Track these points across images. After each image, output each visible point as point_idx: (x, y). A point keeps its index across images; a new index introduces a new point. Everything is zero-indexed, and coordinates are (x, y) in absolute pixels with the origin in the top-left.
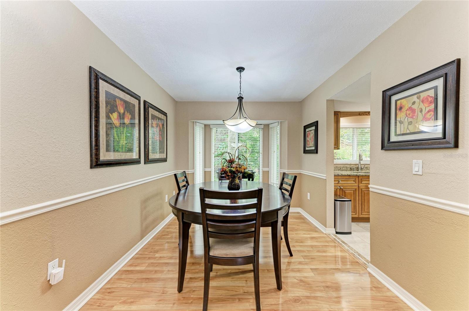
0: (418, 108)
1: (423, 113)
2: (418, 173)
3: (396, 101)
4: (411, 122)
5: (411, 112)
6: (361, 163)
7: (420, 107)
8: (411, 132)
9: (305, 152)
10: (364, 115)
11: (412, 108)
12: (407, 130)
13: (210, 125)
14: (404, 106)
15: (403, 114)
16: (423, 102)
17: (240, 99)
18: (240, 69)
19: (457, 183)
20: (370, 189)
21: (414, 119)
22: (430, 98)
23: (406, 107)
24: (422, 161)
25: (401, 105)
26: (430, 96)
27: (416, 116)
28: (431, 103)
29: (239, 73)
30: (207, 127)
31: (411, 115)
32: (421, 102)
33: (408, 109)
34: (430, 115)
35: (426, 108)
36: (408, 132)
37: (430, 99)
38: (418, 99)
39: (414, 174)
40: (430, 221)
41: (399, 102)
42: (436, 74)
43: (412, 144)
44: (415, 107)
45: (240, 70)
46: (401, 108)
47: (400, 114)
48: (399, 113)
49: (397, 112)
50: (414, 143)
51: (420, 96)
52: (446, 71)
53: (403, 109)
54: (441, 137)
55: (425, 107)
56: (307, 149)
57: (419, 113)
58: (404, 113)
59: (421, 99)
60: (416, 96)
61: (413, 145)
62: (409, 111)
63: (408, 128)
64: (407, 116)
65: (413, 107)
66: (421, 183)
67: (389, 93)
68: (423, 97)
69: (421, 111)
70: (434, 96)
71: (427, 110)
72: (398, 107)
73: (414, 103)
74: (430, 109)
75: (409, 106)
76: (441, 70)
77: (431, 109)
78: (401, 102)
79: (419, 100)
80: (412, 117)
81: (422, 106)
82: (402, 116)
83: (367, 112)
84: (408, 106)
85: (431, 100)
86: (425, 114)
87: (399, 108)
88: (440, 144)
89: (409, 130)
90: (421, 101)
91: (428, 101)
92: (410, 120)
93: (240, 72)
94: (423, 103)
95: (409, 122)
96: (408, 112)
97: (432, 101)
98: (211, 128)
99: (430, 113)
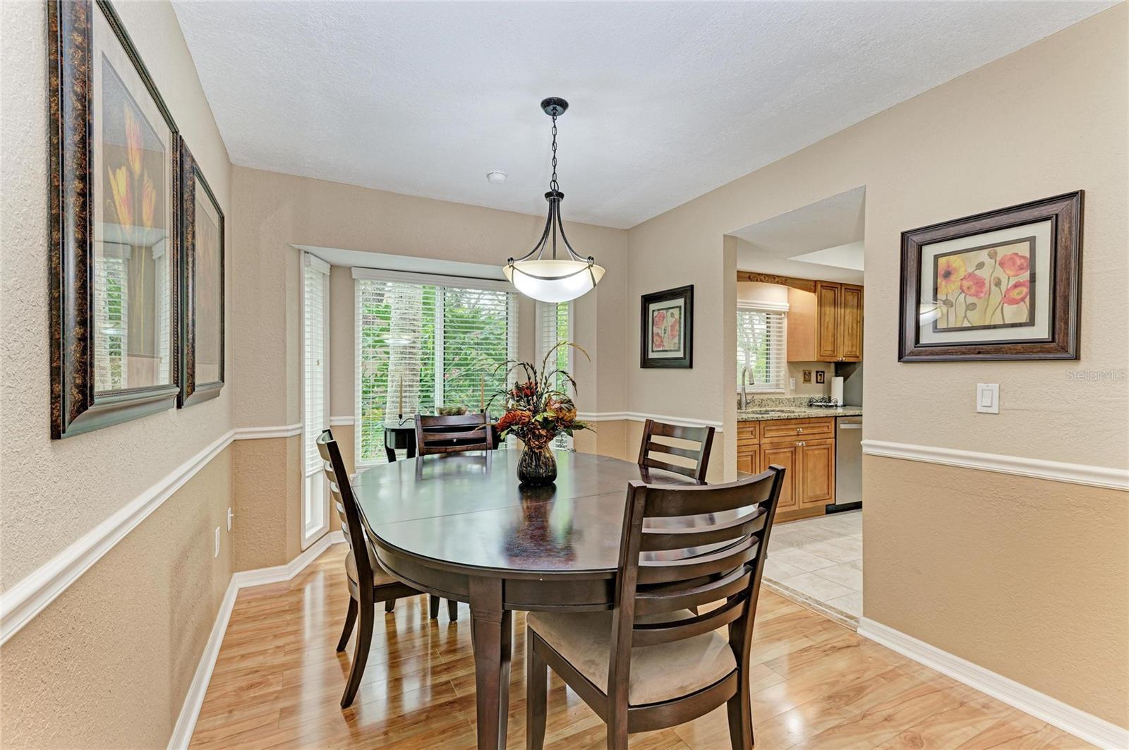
0: (991, 275)
1: (1002, 286)
2: (990, 410)
3: (936, 257)
4: (974, 305)
5: (974, 285)
6: (747, 391)
7: (995, 275)
8: (974, 325)
9: (646, 363)
10: (757, 280)
11: (975, 275)
12: (963, 321)
13: (353, 269)
14: (956, 270)
15: (953, 287)
16: (1002, 264)
17: (555, 197)
18: (555, 106)
19: (1077, 426)
20: (865, 450)
21: (981, 298)
22: (1020, 260)
23: (962, 273)
24: (998, 385)
25: (948, 267)
26: (1020, 254)
27: (986, 294)
28: (1022, 269)
29: (551, 117)
30: (340, 276)
31: (973, 291)
32: (997, 265)
33: (967, 277)
34: (1018, 294)
35: (1009, 278)
36: (966, 324)
37: (1019, 262)
38: (991, 258)
39: (979, 413)
40: (1018, 504)
41: (942, 261)
42: (1035, 213)
43: (977, 351)
44: (983, 273)
45: (555, 108)
46: (948, 274)
47: (946, 286)
48: (943, 283)
49: (939, 280)
50: (982, 349)
51: (996, 253)
52: (1057, 210)
53: (954, 276)
54: (1047, 337)
55: (1007, 277)
56: (651, 355)
57: (993, 288)
58: (957, 284)
59: (998, 259)
60: (986, 252)
61: (979, 353)
62: (969, 281)
63: (965, 316)
64: (964, 292)
65: (978, 273)
66: (995, 431)
67: (917, 238)
68: (1003, 255)
69: (998, 284)
70: (1028, 256)
71: (1012, 283)
72: (941, 270)
73: (981, 265)
74: (1019, 282)
75: (970, 270)
76: (1047, 207)
77: (1021, 281)
78: (948, 261)
79: (993, 260)
80: (976, 295)
81: (1000, 273)
82: (950, 290)
83: (762, 274)
84: (966, 270)
85: (1022, 265)
86: (1008, 290)
87: (943, 272)
88: (1042, 352)
89: (968, 319)
90: (997, 263)
91: (1014, 263)
92: (971, 300)
93: (554, 115)
94: (1002, 267)
95: (968, 303)
96: (966, 284)
97: (1025, 265)
98: (354, 279)
99: (1020, 289)
